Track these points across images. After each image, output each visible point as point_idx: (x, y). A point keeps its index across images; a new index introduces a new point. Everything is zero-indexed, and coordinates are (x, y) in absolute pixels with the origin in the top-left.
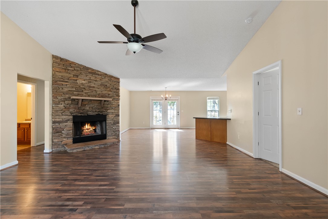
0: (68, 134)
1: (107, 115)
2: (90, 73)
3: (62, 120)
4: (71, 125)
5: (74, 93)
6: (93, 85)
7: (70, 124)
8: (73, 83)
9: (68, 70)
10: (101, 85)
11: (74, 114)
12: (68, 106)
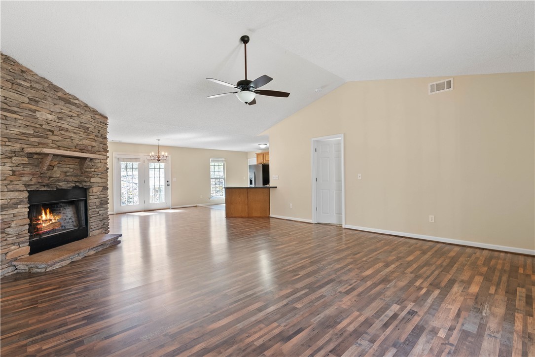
0: (19, 236)
1: (90, 188)
2: (60, 98)
3: (7, 203)
4: (26, 213)
5: (32, 139)
6: (65, 126)
7: (24, 210)
8: (29, 116)
9: (20, 85)
10: (81, 126)
11: (33, 188)
12: (19, 169)
